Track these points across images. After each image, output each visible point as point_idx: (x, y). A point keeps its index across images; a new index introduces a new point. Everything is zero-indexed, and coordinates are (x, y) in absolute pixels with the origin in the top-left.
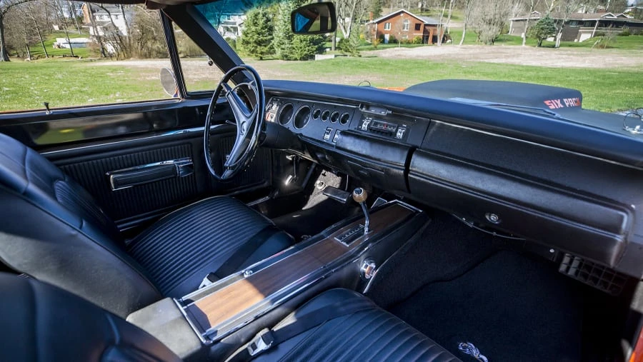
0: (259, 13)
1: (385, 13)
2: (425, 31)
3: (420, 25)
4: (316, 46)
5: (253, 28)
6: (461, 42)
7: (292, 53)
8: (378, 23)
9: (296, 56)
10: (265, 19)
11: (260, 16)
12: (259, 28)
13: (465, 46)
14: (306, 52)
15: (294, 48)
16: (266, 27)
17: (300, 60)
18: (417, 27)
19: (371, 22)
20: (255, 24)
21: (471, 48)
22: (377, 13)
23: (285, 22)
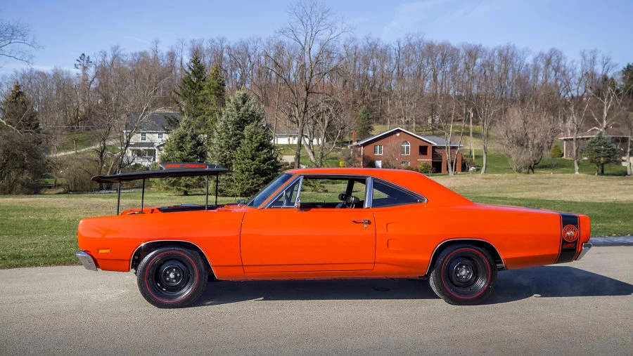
0: (186, 135)
1: (378, 130)
2: (435, 155)
3: (426, 147)
4: (264, 178)
5: (177, 154)
6: (483, 172)
7: (229, 186)
8: (364, 145)
9: (235, 190)
10: (194, 142)
11: (189, 138)
12: (185, 153)
13: (489, 175)
14: (248, 186)
15: (232, 181)
16: (195, 152)
17: (241, 195)
18: (423, 150)
19: (355, 144)
20: (180, 148)
21: (496, 179)
22: (366, 131)
23: (222, 147)
